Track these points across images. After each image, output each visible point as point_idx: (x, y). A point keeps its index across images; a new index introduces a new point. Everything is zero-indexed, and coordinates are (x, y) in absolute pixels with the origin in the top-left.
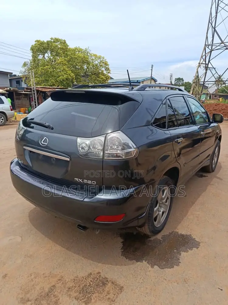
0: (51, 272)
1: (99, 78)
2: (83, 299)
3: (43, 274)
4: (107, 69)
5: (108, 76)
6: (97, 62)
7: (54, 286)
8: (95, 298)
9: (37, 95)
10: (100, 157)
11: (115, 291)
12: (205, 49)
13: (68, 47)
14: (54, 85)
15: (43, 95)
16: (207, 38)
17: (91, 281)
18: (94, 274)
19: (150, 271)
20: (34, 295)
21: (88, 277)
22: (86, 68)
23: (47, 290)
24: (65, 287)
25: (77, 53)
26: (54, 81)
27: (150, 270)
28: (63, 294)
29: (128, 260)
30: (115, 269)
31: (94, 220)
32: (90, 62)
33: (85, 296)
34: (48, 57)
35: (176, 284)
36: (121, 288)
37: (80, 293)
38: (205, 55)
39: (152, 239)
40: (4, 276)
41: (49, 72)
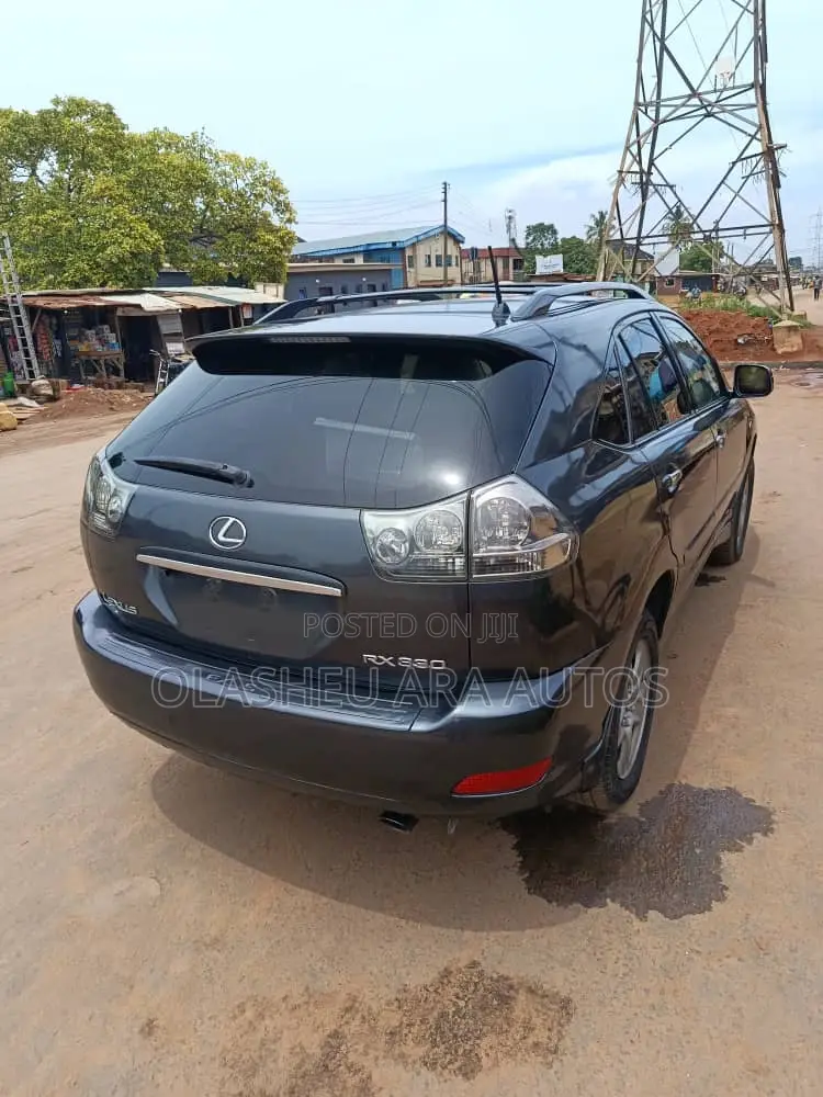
0: (307, 989)
1: (255, 241)
2: (450, 1062)
3: (285, 998)
4: (284, 208)
5: (287, 234)
6: (241, 184)
7: (335, 1035)
8: (489, 1051)
9: (31, 322)
10: (454, 574)
11: (549, 1016)
12: (636, 120)
13: (126, 132)
14: (87, 281)
15: (54, 321)
16: (640, 78)
17: (458, 998)
18: (459, 970)
19: (638, 931)
20: (278, 1073)
21: (442, 983)
22: (203, 207)
23: (315, 1050)
24: (373, 1029)
25: (162, 150)
26: (87, 268)
27: (636, 928)
28: (377, 1058)
29: (555, 904)
30: (524, 941)
31: (452, 792)
32: (216, 184)
33: (456, 1051)
34: (52, 176)
35: (733, 961)
36: (566, 1005)
37: (434, 1044)
38: (639, 142)
39: (612, 819)
40: (147, 1029)
41: (64, 233)
